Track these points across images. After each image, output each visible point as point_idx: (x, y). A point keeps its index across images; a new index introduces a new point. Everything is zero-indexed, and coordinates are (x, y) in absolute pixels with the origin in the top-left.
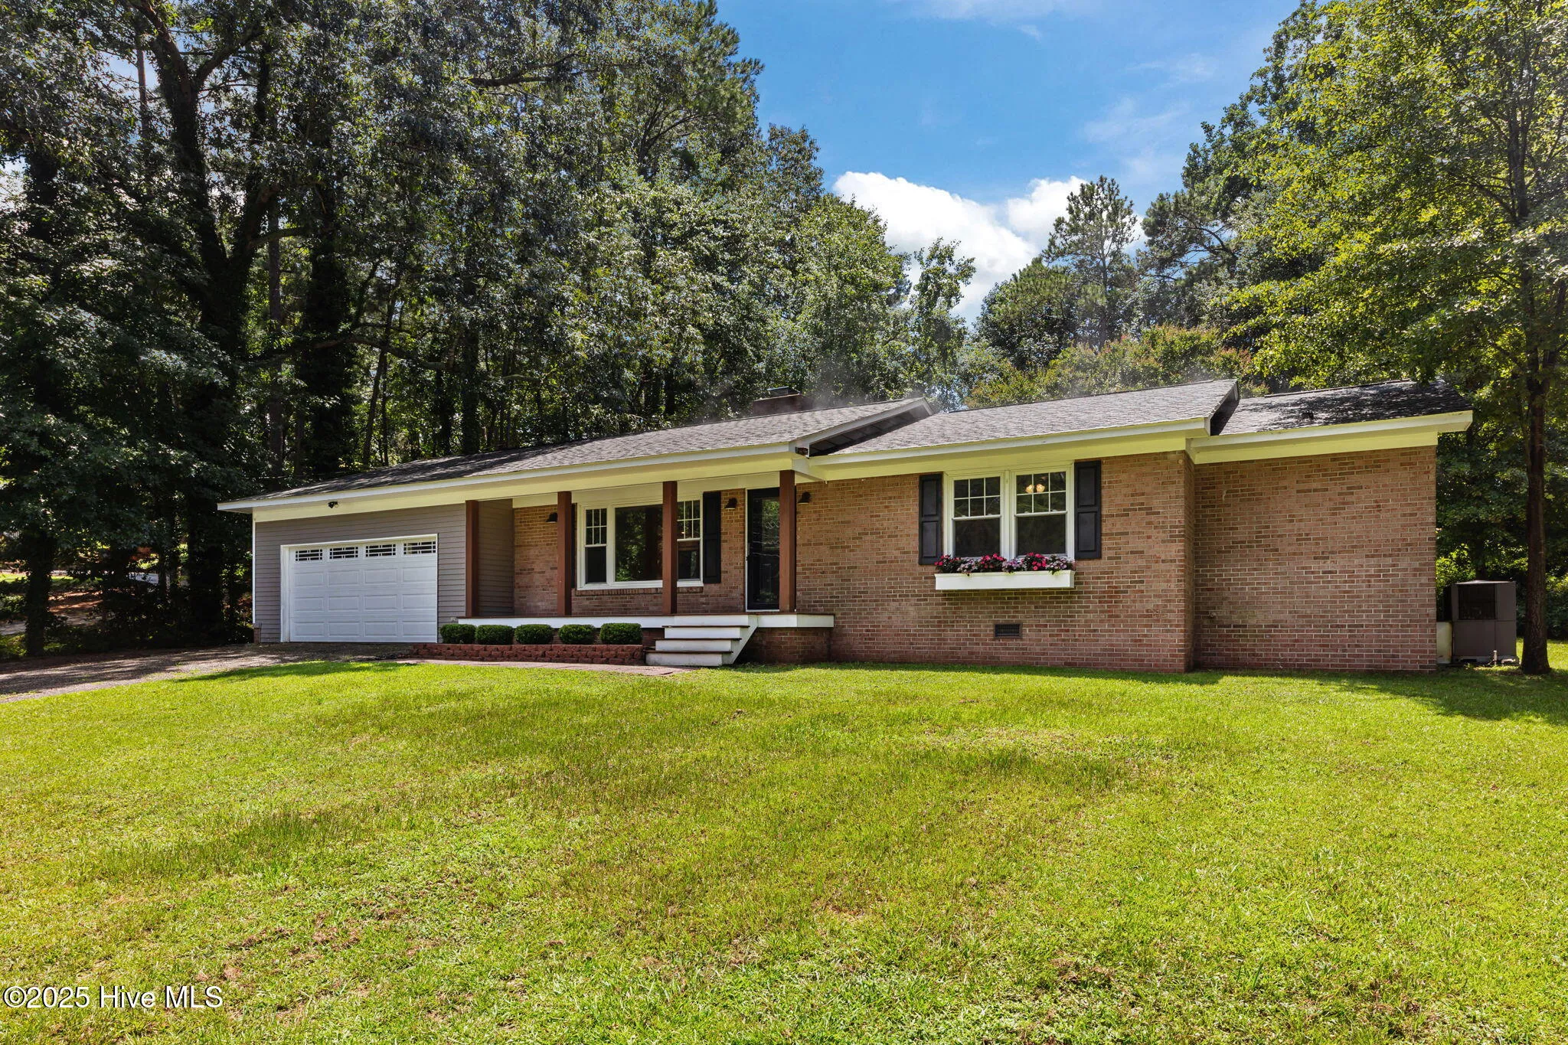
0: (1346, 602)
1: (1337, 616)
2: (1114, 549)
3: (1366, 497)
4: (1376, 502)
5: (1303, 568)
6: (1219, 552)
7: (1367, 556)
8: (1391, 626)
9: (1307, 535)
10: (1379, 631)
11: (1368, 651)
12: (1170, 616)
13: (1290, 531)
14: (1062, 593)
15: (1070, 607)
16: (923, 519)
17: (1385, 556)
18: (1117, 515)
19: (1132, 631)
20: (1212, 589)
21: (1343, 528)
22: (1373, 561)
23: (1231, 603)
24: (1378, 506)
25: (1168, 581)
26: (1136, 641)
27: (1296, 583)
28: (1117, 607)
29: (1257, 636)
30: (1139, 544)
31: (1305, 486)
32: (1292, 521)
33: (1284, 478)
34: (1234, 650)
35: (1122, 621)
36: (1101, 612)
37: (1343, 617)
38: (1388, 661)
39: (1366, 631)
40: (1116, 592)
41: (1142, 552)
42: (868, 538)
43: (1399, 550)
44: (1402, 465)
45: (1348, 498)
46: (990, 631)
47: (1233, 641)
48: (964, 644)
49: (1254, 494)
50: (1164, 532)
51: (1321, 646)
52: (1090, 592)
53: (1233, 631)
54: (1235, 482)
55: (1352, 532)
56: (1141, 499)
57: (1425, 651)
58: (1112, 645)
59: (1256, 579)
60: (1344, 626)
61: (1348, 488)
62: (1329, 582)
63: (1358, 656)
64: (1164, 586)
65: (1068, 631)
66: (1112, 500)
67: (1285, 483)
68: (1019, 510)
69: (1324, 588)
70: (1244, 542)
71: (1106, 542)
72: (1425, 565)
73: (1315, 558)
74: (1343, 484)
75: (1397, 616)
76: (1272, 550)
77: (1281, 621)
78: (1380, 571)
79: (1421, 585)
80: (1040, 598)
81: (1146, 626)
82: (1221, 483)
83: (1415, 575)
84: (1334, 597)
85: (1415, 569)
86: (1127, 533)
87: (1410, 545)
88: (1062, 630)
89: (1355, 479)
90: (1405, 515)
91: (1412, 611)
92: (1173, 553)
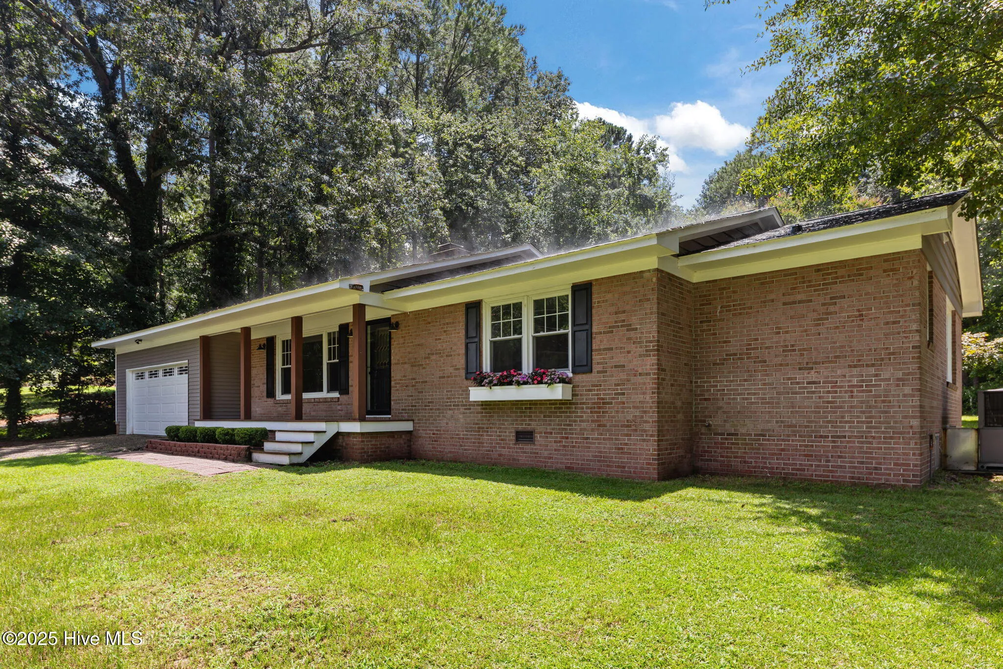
0: (829, 412)
1: (821, 427)
2: (602, 363)
3: (848, 307)
4: (859, 310)
5: (789, 379)
6: (714, 364)
7: (850, 366)
8: (874, 438)
9: (793, 346)
10: (862, 443)
11: (851, 462)
12: (647, 427)
13: (777, 342)
14: (563, 404)
15: (569, 417)
16: (468, 341)
17: (867, 366)
18: (604, 333)
19: (616, 439)
20: (709, 399)
21: (827, 338)
22: (855, 371)
23: (724, 412)
24: (861, 315)
25: (644, 393)
26: (619, 449)
27: (783, 393)
28: (604, 417)
29: (747, 444)
30: (620, 359)
31: (791, 298)
32: (779, 333)
33: (772, 292)
34: (727, 457)
35: (608, 430)
36: (592, 421)
37: (827, 427)
38: (871, 474)
39: (848, 442)
40: (604, 403)
41: (624, 366)
42: (433, 357)
43: (882, 359)
44: (885, 271)
45: (832, 309)
46: (512, 436)
47: (728, 448)
48: (495, 447)
49: (744, 309)
50: (641, 347)
51: (806, 455)
52: (583, 403)
53: (726, 439)
54: (728, 297)
55: (835, 343)
56: (622, 317)
57: (909, 465)
58: (600, 452)
59: (746, 389)
60: (828, 437)
61: (831, 298)
62: (813, 392)
63: (841, 467)
64: (641, 397)
65: (567, 438)
66: (600, 320)
67: (772, 296)
68: (536, 331)
69: (808, 398)
70: (735, 354)
71: (596, 358)
72: (908, 374)
73: (800, 369)
74: (826, 294)
75: (880, 428)
76: (760, 362)
77: (769, 430)
78: (863, 381)
79: (905, 396)
80: (548, 408)
81: (627, 435)
82: (715, 299)
83: (898, 385)
84: (818, 407)
85: (898, 379)
86: (611, 349)
87: (893, 354)
88: (563, 438)
89: (839, 289)
90: (887, 323)
91: (896, 422)
92: (648, 367)
